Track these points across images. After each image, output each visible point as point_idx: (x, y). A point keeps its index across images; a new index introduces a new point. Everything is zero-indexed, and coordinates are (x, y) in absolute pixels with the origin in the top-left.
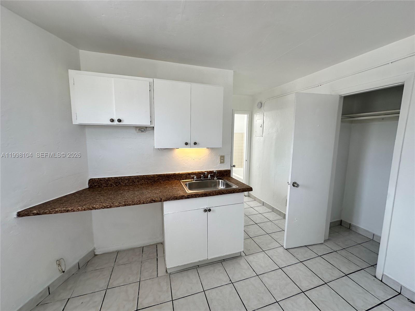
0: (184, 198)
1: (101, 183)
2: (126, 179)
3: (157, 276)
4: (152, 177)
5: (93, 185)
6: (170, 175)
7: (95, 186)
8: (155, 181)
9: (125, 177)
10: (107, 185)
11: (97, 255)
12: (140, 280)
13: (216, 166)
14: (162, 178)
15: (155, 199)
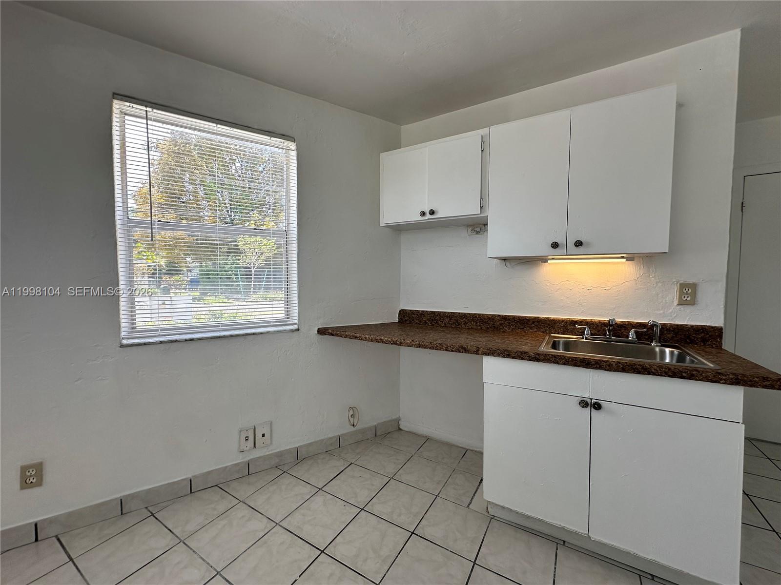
0: (526, 357)
1: (413, 317)
2: (446, 316)
3: (468, 506)
4: (490, 319)
5: (404, 319)
6: (527, 320)
7: (406, 321)
8: (494, 327)
9: (445, 312)
10: (420, 321)
11: (401, 430)
12: (439, 494)
13: (662, 312)
14: (510, 323)
15: (467, 347)
